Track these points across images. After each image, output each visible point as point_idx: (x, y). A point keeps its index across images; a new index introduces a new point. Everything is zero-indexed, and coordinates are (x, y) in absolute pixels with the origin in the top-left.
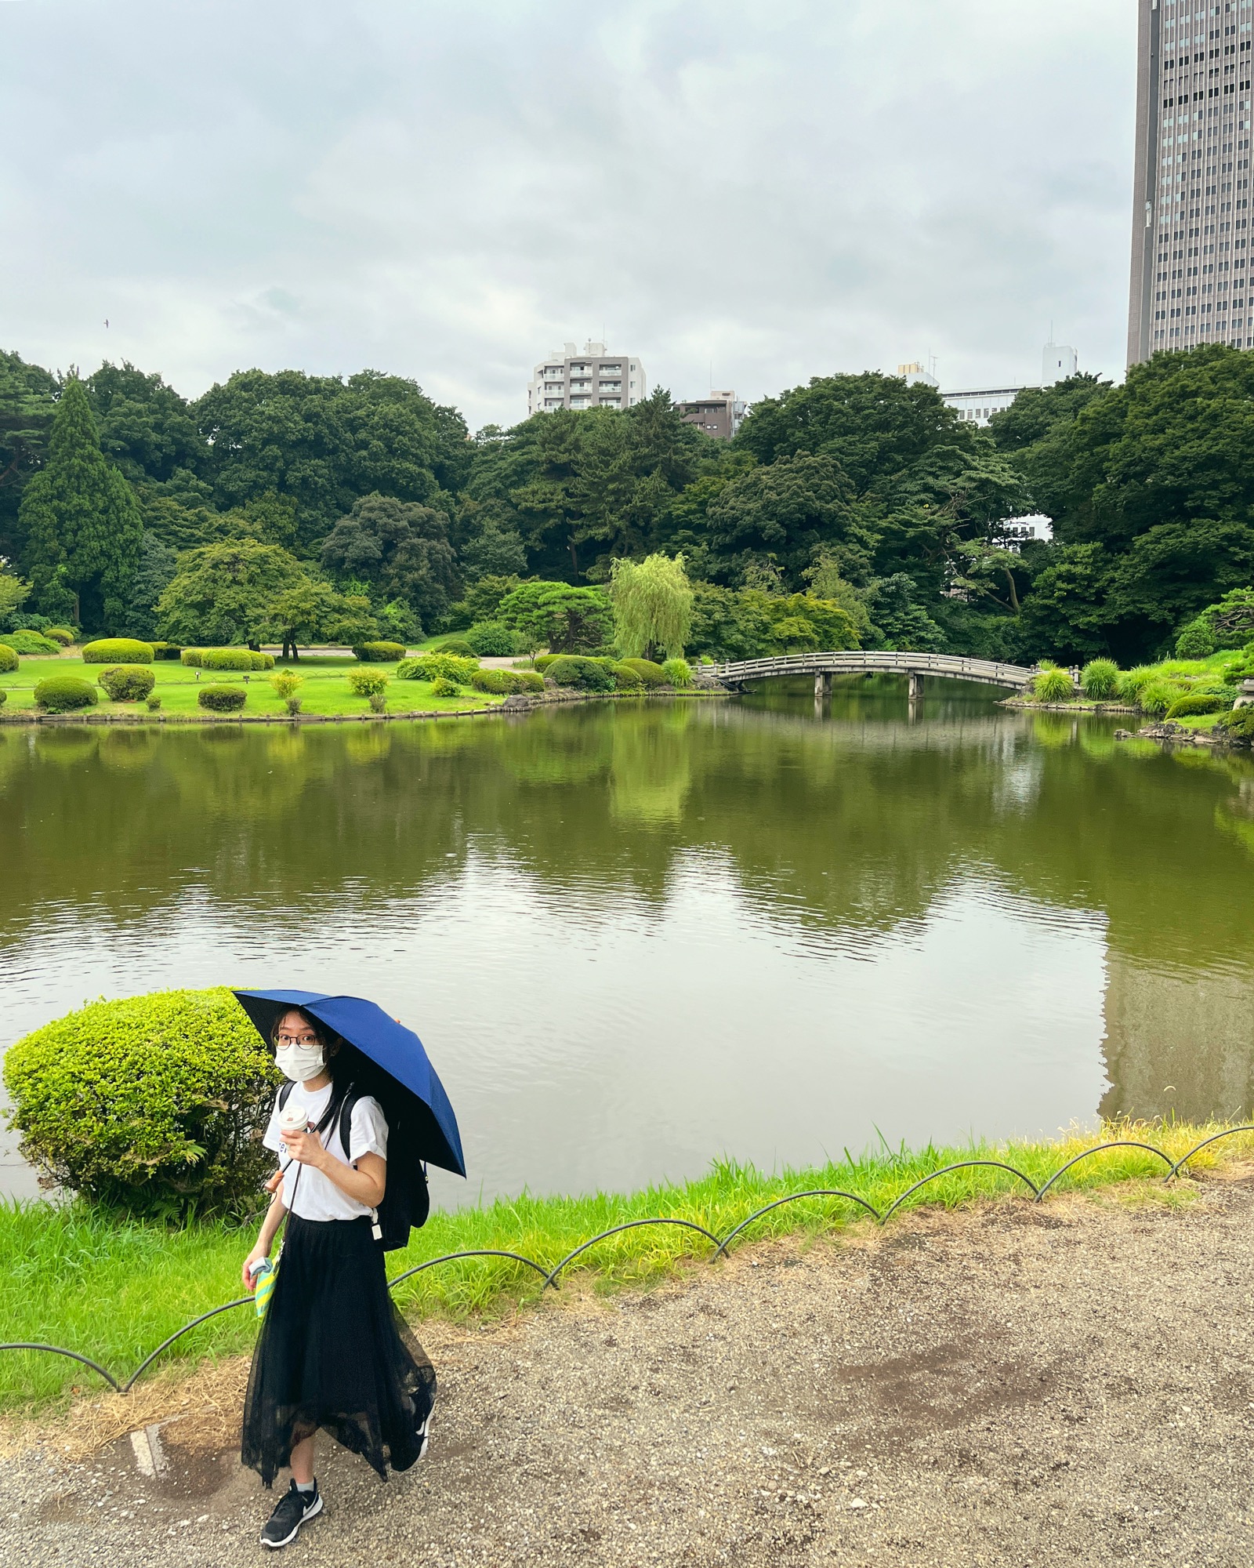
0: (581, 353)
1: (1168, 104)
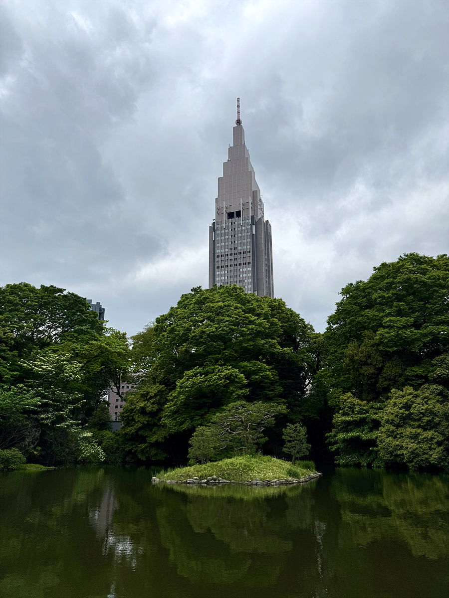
1: (218, 267)
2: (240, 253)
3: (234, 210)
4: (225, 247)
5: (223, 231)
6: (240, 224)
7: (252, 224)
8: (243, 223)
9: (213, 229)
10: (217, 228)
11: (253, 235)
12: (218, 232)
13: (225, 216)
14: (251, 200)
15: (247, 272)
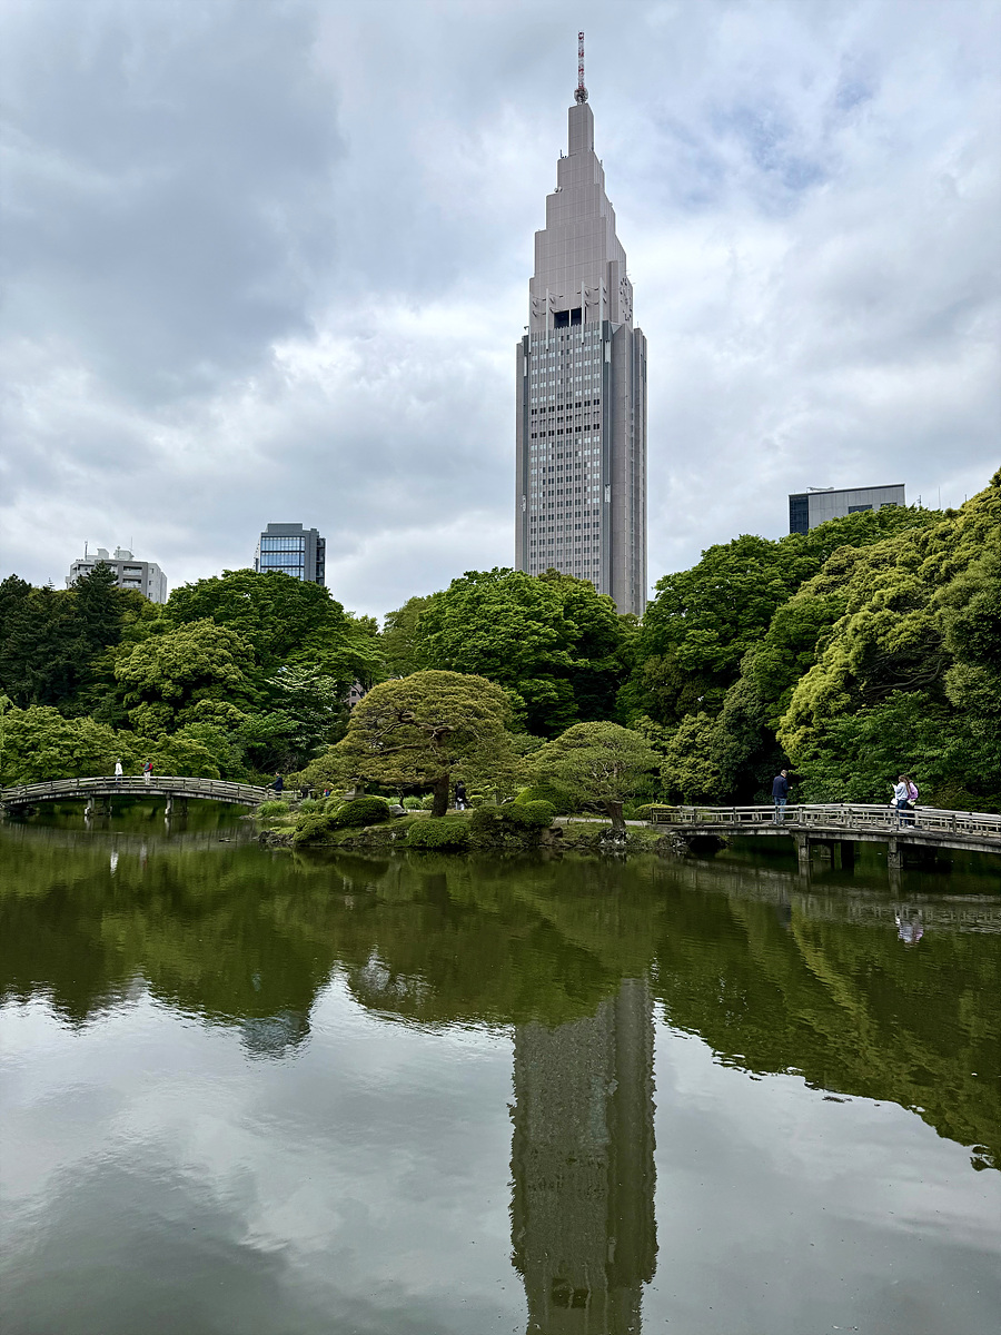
0: (112, 557)
1: (535, 436)
2: (578, 405)
3: (568, 307)
4: (548, 391)
5: (544, 357)
6: (580, 339)
7: (605, 340)
8: (585, 338)
9: (524, 350)
10: (532, 348)
11: (605, 364)
12: (534, 358)
13: (550, 321)
14: (602, 284)
15: (592, 446)
